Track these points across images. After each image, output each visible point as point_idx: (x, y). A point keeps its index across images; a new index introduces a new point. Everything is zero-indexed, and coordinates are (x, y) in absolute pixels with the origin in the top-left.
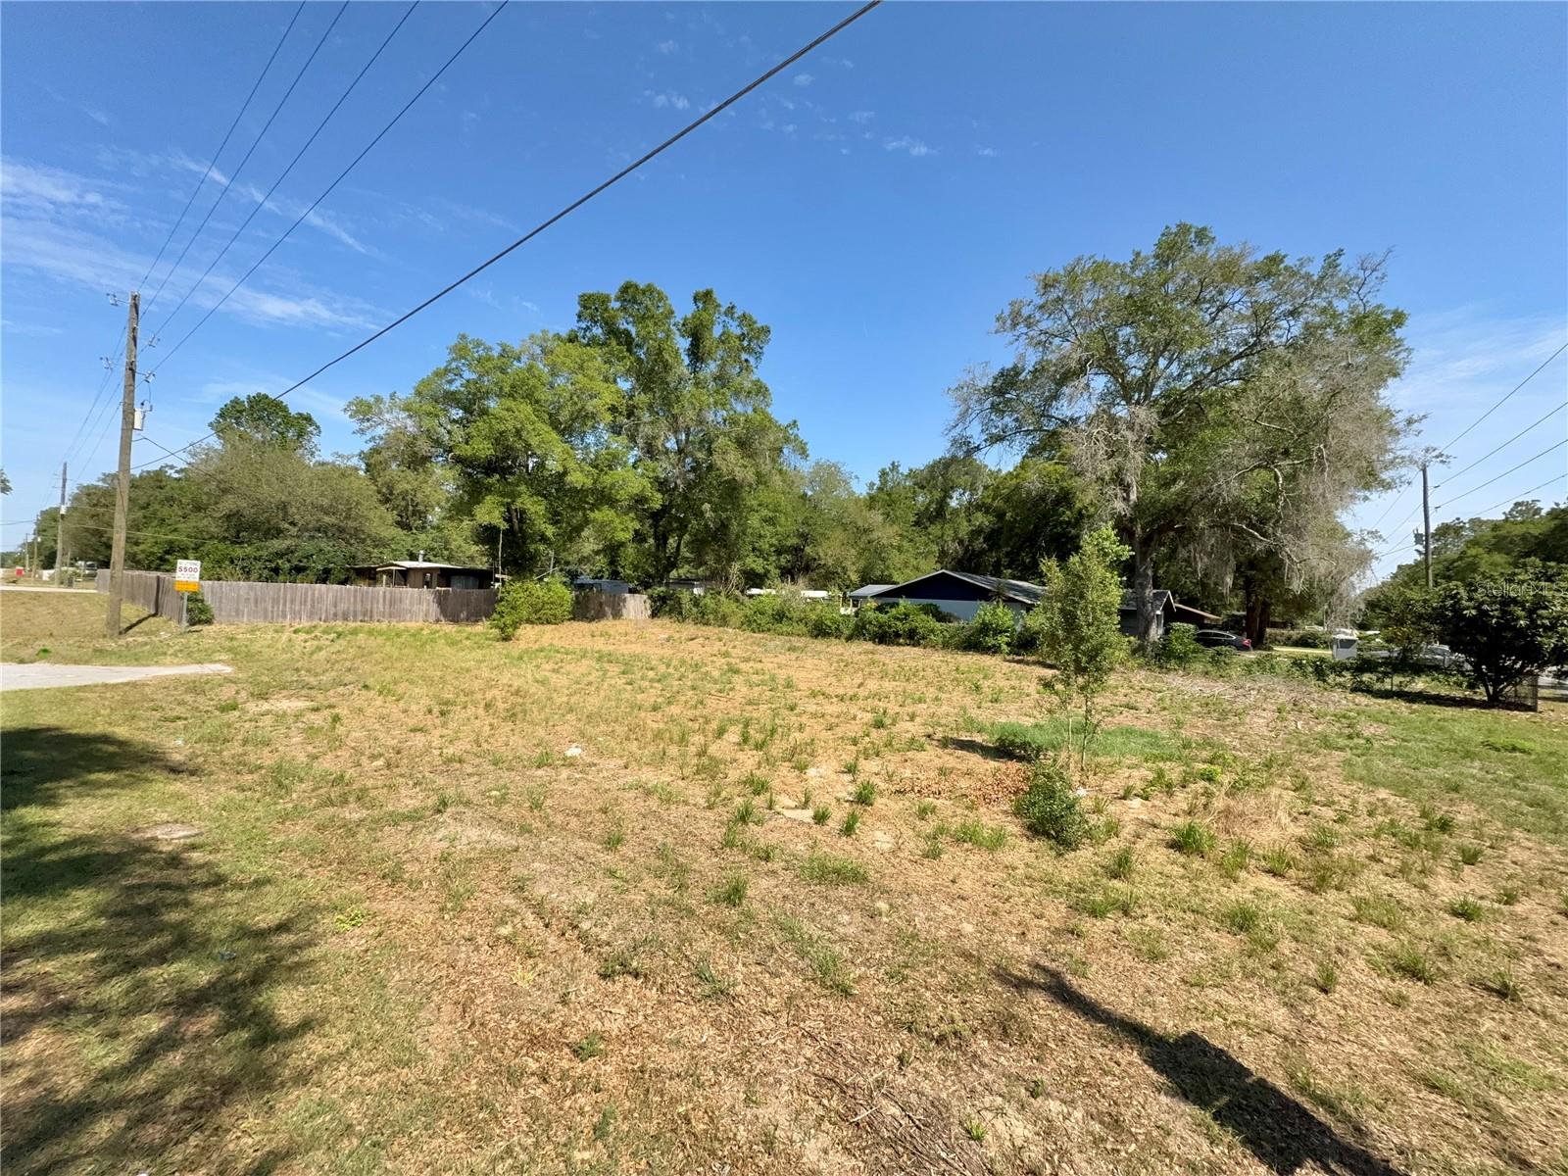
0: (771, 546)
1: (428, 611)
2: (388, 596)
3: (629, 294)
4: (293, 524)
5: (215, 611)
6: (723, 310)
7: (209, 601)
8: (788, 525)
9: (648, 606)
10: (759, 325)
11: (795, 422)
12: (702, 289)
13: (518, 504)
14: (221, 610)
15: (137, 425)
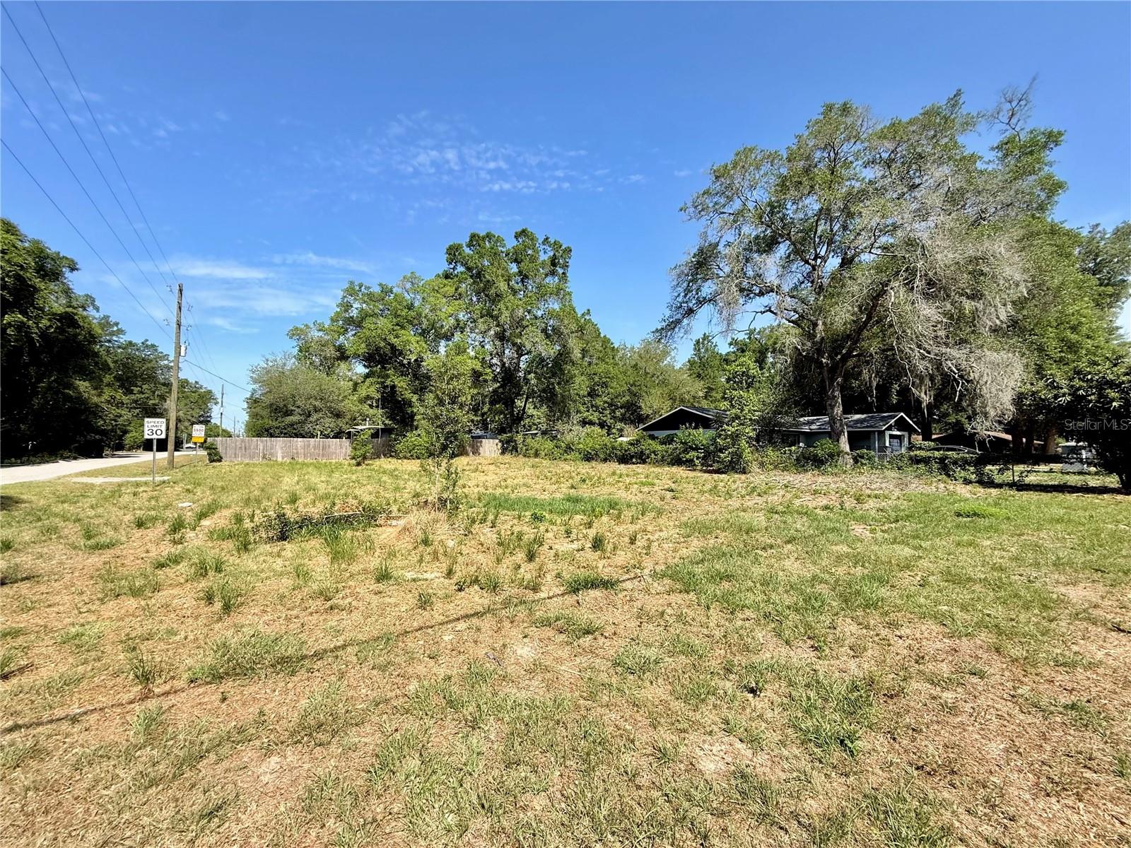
0: (605, 402)
1: (346, 452)
2: (321, 444)
3: (474, 240)
4: (298, 407)
5: (223, 455)
6: (540, 241)
7: (220, 449)
8: (617, 387)
9: (499, 447)
10: (563, 247)
11: (589, 310)
12: (519, 230)
13: (388, 382)
14: (226, 453)
15: (182, 354)
